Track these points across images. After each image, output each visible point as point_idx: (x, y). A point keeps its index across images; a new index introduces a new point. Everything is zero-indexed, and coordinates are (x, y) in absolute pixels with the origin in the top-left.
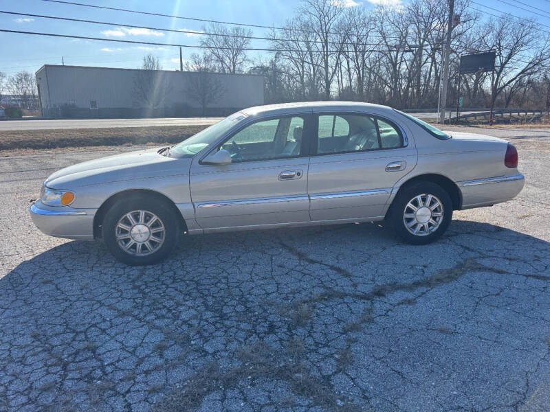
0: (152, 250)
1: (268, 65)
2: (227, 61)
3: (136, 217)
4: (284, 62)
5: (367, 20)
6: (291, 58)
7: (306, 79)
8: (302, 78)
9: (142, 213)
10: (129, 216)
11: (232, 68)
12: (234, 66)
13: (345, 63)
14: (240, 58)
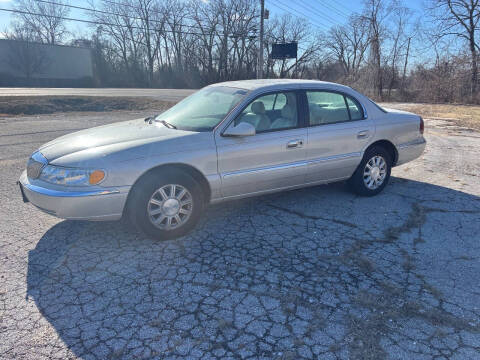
0: (181, 223)
1: (90, 39)
2: (44, 32)
3: (168, 191)
4: (105, 37)
5: (181, 6)
6: (112, 33)
7: (128, 54)
8: (124, 54)
9: (173, 187)
10: (161, 191)
11: (50, 38)
12: (53, 37)
13: (162, 42)
14: (59, 29)
